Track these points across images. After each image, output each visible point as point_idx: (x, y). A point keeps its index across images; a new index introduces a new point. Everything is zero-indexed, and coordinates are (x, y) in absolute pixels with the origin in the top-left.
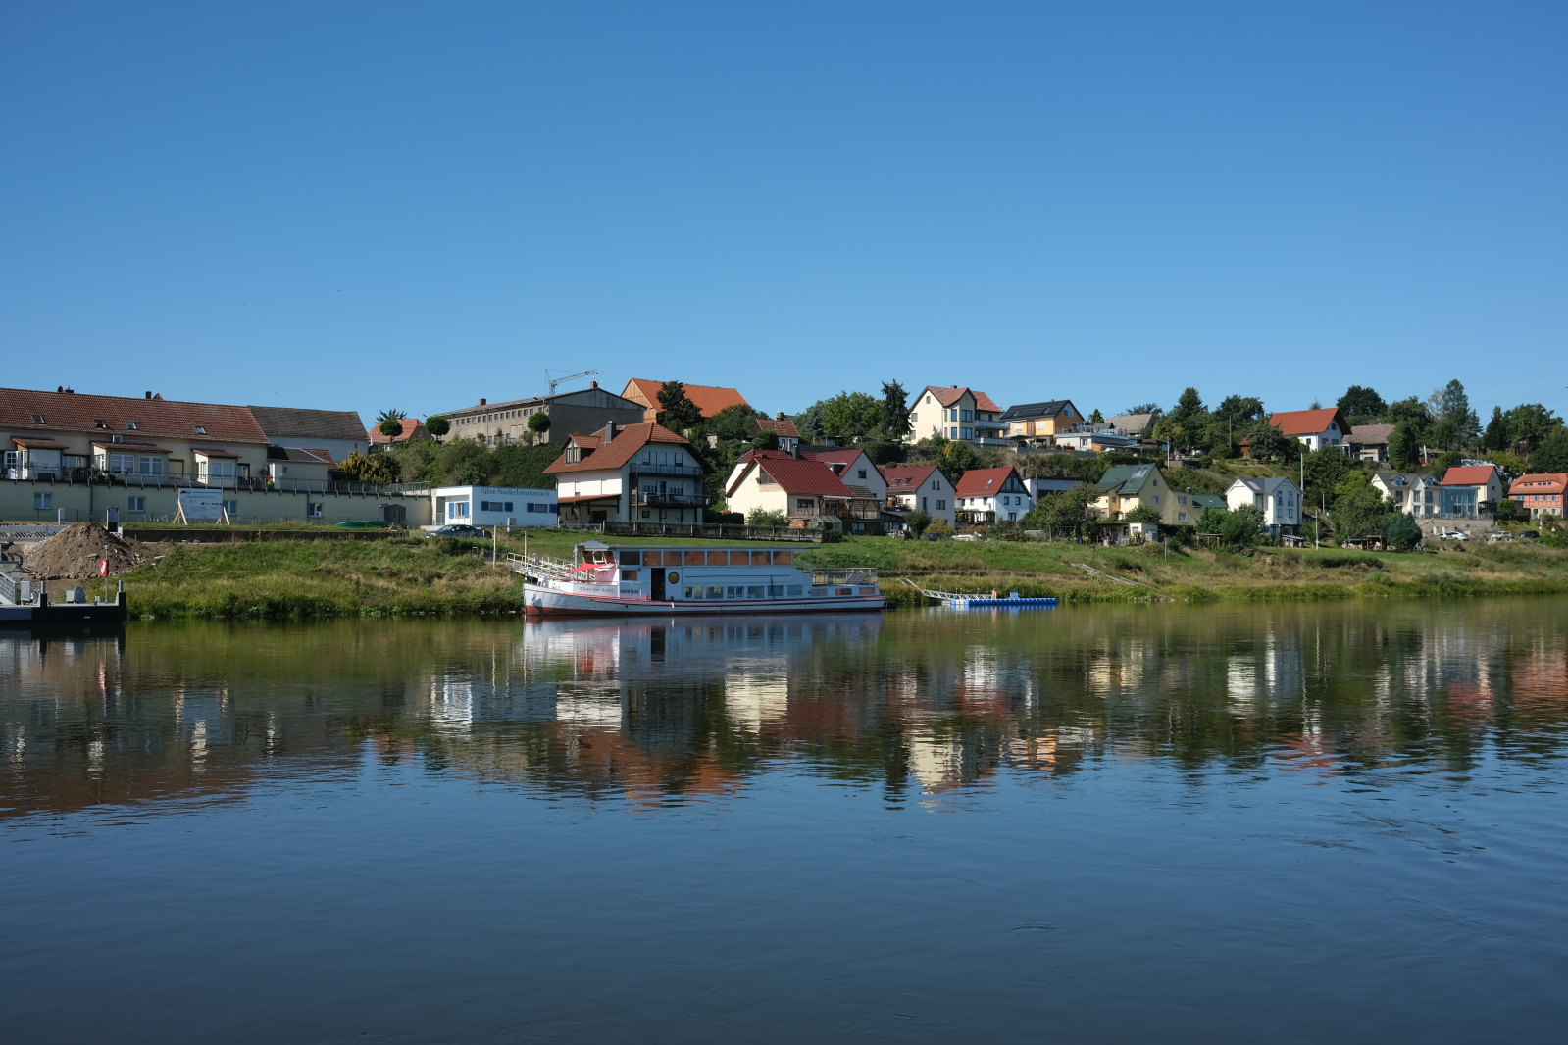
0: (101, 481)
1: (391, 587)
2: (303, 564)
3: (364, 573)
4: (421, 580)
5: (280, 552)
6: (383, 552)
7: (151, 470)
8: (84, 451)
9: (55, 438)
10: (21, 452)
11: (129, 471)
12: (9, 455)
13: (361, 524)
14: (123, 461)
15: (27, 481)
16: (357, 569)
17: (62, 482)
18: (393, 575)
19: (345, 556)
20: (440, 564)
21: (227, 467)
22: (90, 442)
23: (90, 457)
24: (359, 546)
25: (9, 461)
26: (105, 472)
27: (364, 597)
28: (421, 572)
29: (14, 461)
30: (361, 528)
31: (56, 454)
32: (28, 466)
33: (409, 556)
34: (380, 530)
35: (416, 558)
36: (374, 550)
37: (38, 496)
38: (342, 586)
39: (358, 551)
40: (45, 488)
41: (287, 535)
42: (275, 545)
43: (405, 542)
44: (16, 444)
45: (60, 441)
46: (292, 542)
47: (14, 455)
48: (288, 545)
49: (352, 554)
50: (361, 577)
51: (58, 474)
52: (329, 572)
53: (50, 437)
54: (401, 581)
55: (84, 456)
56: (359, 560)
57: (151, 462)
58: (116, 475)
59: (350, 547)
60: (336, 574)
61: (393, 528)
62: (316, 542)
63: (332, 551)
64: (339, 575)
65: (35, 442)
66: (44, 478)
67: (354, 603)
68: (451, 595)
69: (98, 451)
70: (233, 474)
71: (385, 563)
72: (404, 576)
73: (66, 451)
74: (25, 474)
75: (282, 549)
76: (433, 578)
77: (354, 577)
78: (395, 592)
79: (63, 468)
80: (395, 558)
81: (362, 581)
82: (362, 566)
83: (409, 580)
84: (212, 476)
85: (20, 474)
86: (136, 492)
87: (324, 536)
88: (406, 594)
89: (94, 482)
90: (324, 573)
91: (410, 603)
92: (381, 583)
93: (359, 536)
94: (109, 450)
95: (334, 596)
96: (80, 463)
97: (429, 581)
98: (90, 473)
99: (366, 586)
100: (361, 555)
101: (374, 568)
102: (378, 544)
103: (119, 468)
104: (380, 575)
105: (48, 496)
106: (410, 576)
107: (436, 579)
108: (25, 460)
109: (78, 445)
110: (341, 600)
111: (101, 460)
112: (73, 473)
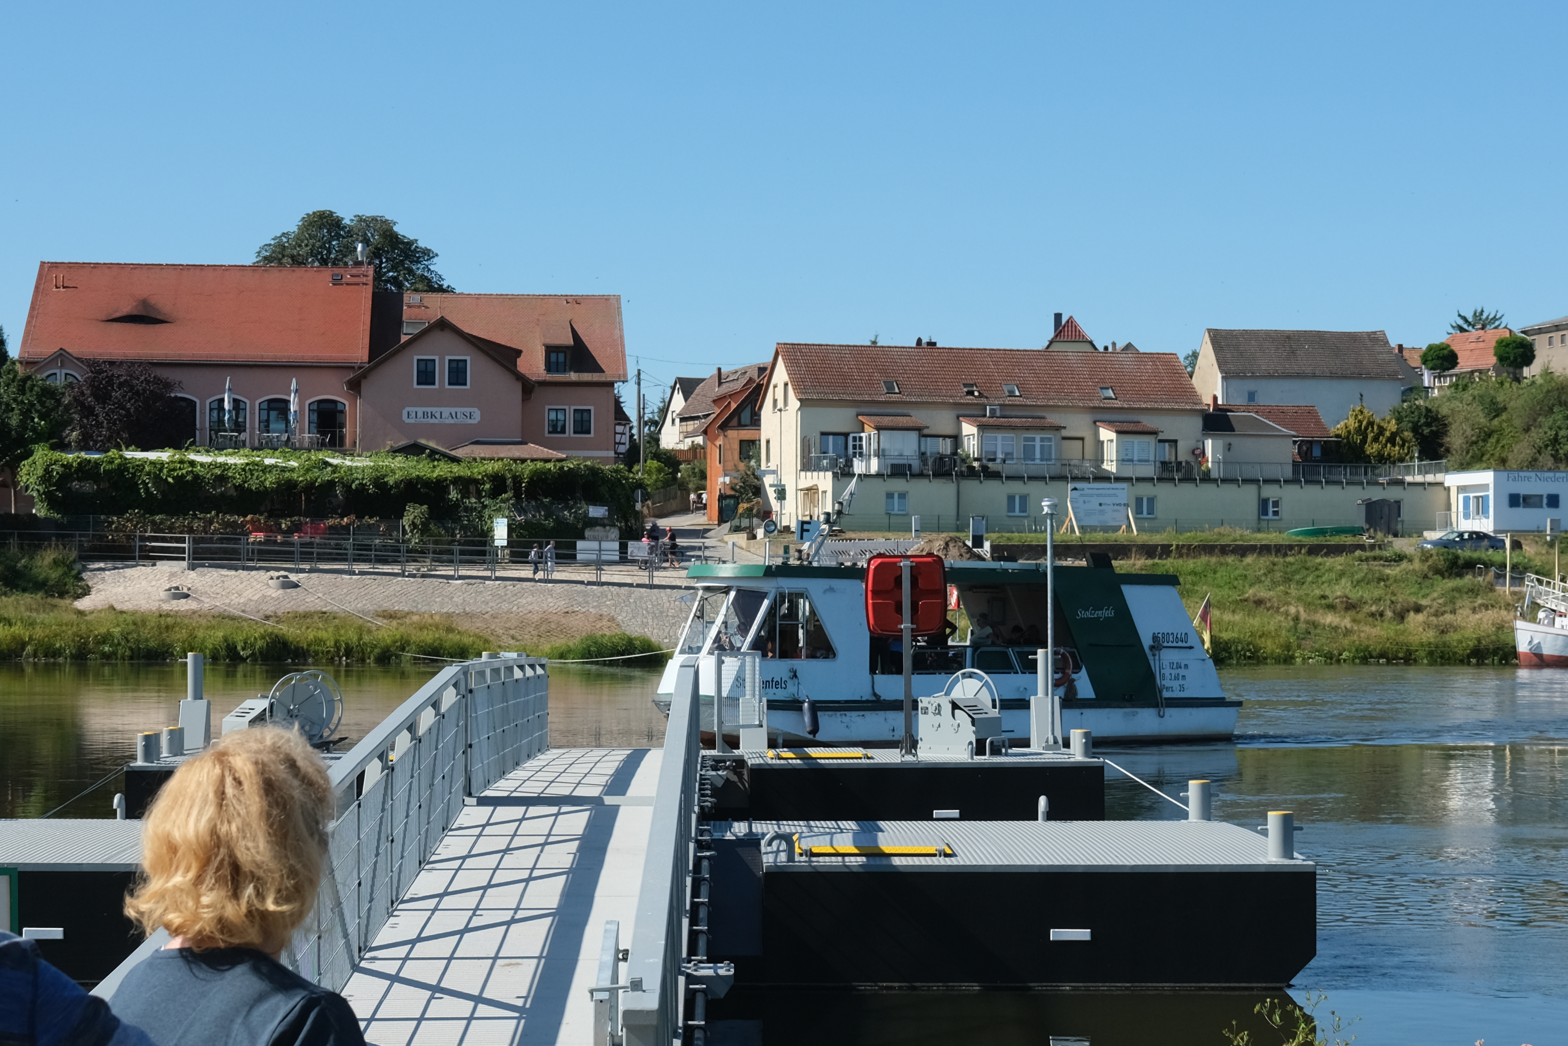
0: (972, 473)
1: (1343, 625)
2: (1226, 592)
3: (1308, 605)
4: (1389, 614)
5: (1195, 574)
6: (1342, 574)
7: (1038, 455)
8: (949, 430)
9: (912, 412)
10: (869, 434)
11: (1008, 456)
12: (855, 439)
13: (1322, 532)
14: (1002, 442)
15: (879, 475)
16: (1299, 599)
17: (921, 475)
18: (1350, 606)
19: (1287, 580)
20: (1423, 592)
21: (1144, 447)
22: (958, 417)
23: (956, 439)
24: (1309, 564)
25: (854, 447)
26: (976, 460)
27: (1303, 639)
28: (1392, 602)
29: (861, 447)
30: (1321, 538)
31: (914, 435)
32: (879, 454)
33: (1380, 580)
34: (1349, 540)
35: (1391, 581)
36: (1330, 570)
37: (890, 496)
38: (1274, 622)
39: (1305, 572)
40: (898, 485)
41: (1208, 549)
42: (1191, 564)
43: (1381, 558)
44: (863, 424)
45: (919, 417)
46: (1214, 560)
47: (861, 439)
48: (1208, 564)
49: (1298, 577)
50: (1301, 610)
51: (916, 464)
52: (1259, 602)
53: (905, 411)
54: (1361, 616)
55: (950, 437)
56: (1304, 587)
57: (1038, 444)
58: (990, 464)
59: (1294, 567)
60: (1268, 605)
61: (1370, 537)
62: (1249, 559)
63: (1270, 571)
64: (1271, 607)
65: (886, 421)
66: (898, 471)
67: (1288, 647)
68: (1430, 636)
69: (968, 429)
70: (1152, 458)
71: (1340, 590)
72: (1367, 609)
73: (926, 432)
74: (874, 466)
75: (1199, 569)
76: (1408, 611)
77: (1292, 610)
78: (1348, 632)
79: (923, 454)
80: (1358, 582)
81: (1303, 616)
82: (1307, 595)
83: (1373, 615)
84: (1121, 461)
85: (868, 466)
86: (1017, 488)
87: (1264, 549)
88: (1362, 635)
89: (961, 475)
90: (1251, 604)
91: (1368, 647)
92: (1329, 619)
93: (1314, 550)
94: (982, 427)
95: (1260, 637)
96: (945, 447)
97: (1401, 616)
98: (955, 462)
99: (1307, 622)
100: (1310, 579)
101: (1324, 597)
102: (1338, 562)
103: (995, 453)
104: (1331, 607)
105: (902, 496)
106: (1374, 608)
107: (1412, 614)
108: (874, 446)
109: (941, 421)
110: (1269, 642)
111: (972, 443)
112: (935, 461)
